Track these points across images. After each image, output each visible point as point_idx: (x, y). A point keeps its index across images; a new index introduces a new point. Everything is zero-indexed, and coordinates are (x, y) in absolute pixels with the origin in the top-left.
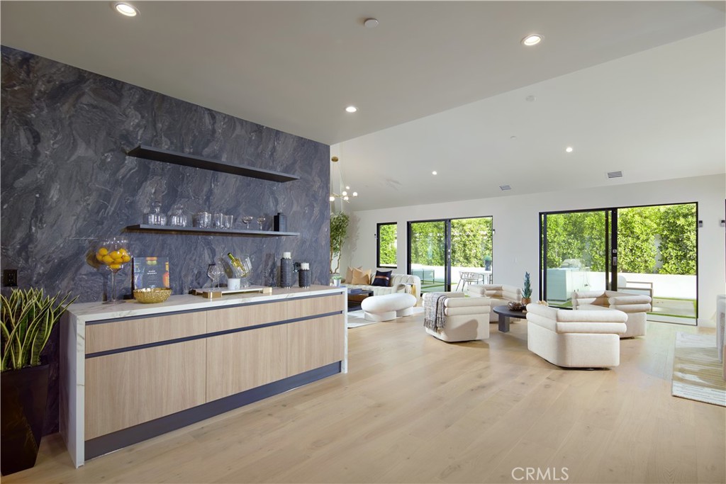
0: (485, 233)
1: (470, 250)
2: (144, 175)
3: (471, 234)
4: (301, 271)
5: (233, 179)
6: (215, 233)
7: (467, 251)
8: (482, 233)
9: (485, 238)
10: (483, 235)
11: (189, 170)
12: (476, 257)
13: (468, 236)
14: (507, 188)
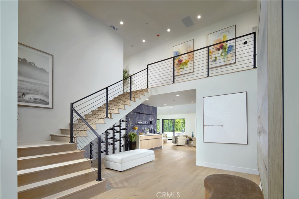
0: (182, 122)
1: (178, 127)
2: (137, 116)
3: (178, 122)
4: (155, 131)
5: (145, 115)
6: (143, 124)
7: (177, 127)
8: (181, 122)
9: (182, 123)
10: (181, 123)
11: (141, 114)
12: (179, 129)
13: (177, 123)
14: (189, 112)
